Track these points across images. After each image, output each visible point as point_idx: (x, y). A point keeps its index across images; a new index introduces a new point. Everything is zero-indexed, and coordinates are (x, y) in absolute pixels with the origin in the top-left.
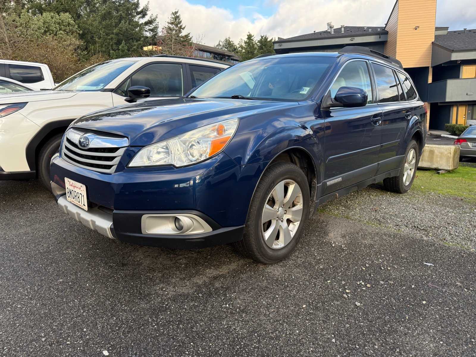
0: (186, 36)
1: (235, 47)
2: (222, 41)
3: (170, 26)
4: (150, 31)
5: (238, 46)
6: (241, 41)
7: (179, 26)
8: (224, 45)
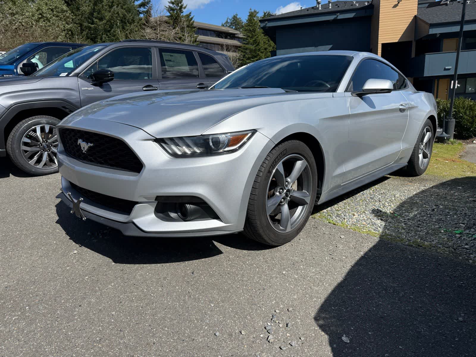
3: (171, 5)
4: (144, 13)
7: (180, 5)
8: (232, 22)
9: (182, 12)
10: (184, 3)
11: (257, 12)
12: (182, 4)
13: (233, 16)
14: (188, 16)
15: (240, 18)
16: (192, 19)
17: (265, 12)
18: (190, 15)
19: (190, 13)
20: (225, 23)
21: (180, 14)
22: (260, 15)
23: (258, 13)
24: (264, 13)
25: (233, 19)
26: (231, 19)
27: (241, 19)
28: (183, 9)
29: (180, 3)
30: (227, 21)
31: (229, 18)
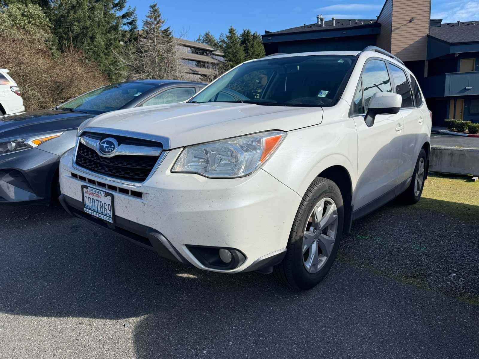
0: (165, 30)
1: (216, 42)
3: (149, 19)
4: (128, 25)
5: (219, 41)
6: (221, 35)
7: (158, 20)
8: (205, 39)
9: (160, 27)
10: (162, 18)
12: (160, 18)
13: (205, 33)
15: (213, 36)
16: (170, 34)
18: (169, 29)
19: (169, 28)
20: (197, 40)
25: (205, 37)
26: (203, 36)
28: (161, 23)
29: (157, 18)
30: (199, 38)
31: (201, 35)
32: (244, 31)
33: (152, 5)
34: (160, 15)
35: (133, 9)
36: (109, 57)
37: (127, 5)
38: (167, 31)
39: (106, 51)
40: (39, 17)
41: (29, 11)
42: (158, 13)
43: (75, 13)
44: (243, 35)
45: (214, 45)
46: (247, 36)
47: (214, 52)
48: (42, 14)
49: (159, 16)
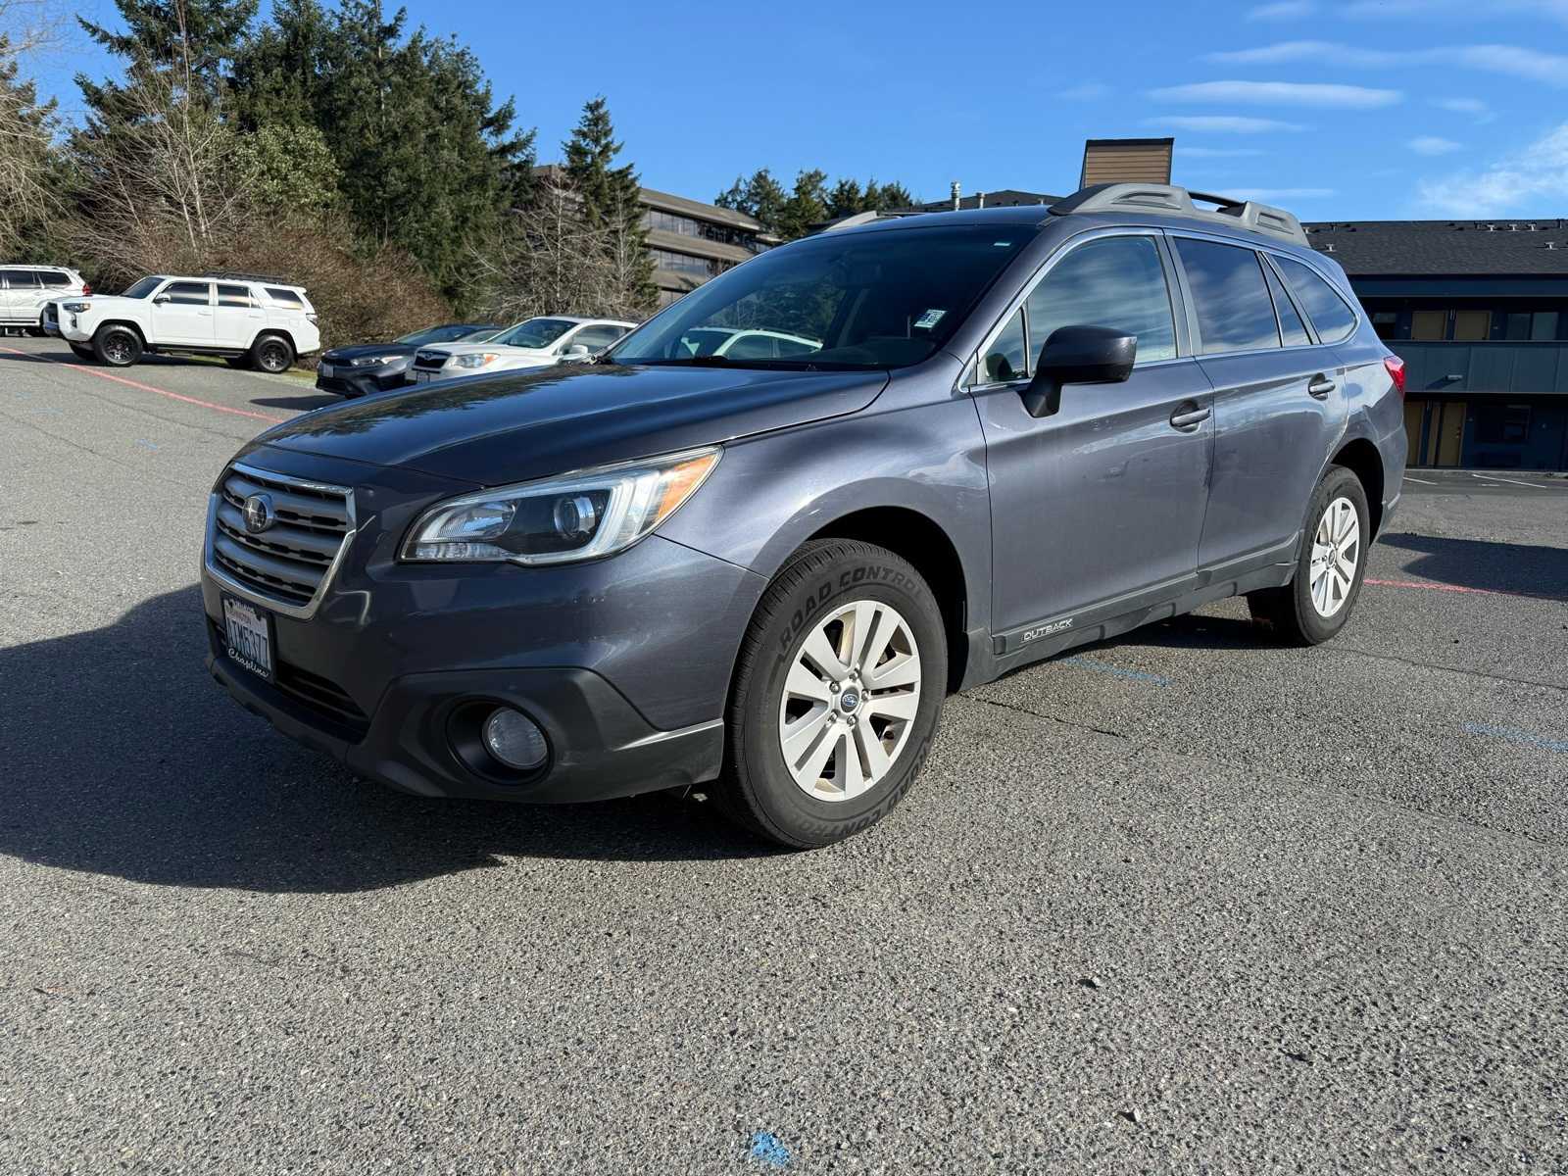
0: (620, 172)
2: (748, 181)
3: (580, 140)
7: (603, 142)
8: (753, 191)
9: (608, 162)
10: (616, 138)
11: (823, 175)
12: (609, 139)
13: (755, 173)
14: (623, 174)
15: (778, 183)
16: (634, 181)
17: (843, 182)
18: (631, 171)
19: (631, 166)
20: (730, 192)
21: (602, 167)
22: (831, 186)
23: (825, 177)
24: (840, 182)
25: (755, 184)
26: (750, 183)
27: (779, 186)
28: (611, 153)
29: (603, 138)
30: (737, 186)
31: (743, 177)
32: (842, 186)
33: (592, 102)
34: (611, 130)
35: (530, 133)
36: (459, 247)
37: (514, 125)
38: (626, 176)
39: (453, 235)
40: (317, 154)
41: (297, 142)
42: (607, 124)
43: (395, 148)
44: (836, 196)
45: (777, 211)
46: (850, 200)
47: (762, 237)
48: (323, 149)
49: (606, 134)
